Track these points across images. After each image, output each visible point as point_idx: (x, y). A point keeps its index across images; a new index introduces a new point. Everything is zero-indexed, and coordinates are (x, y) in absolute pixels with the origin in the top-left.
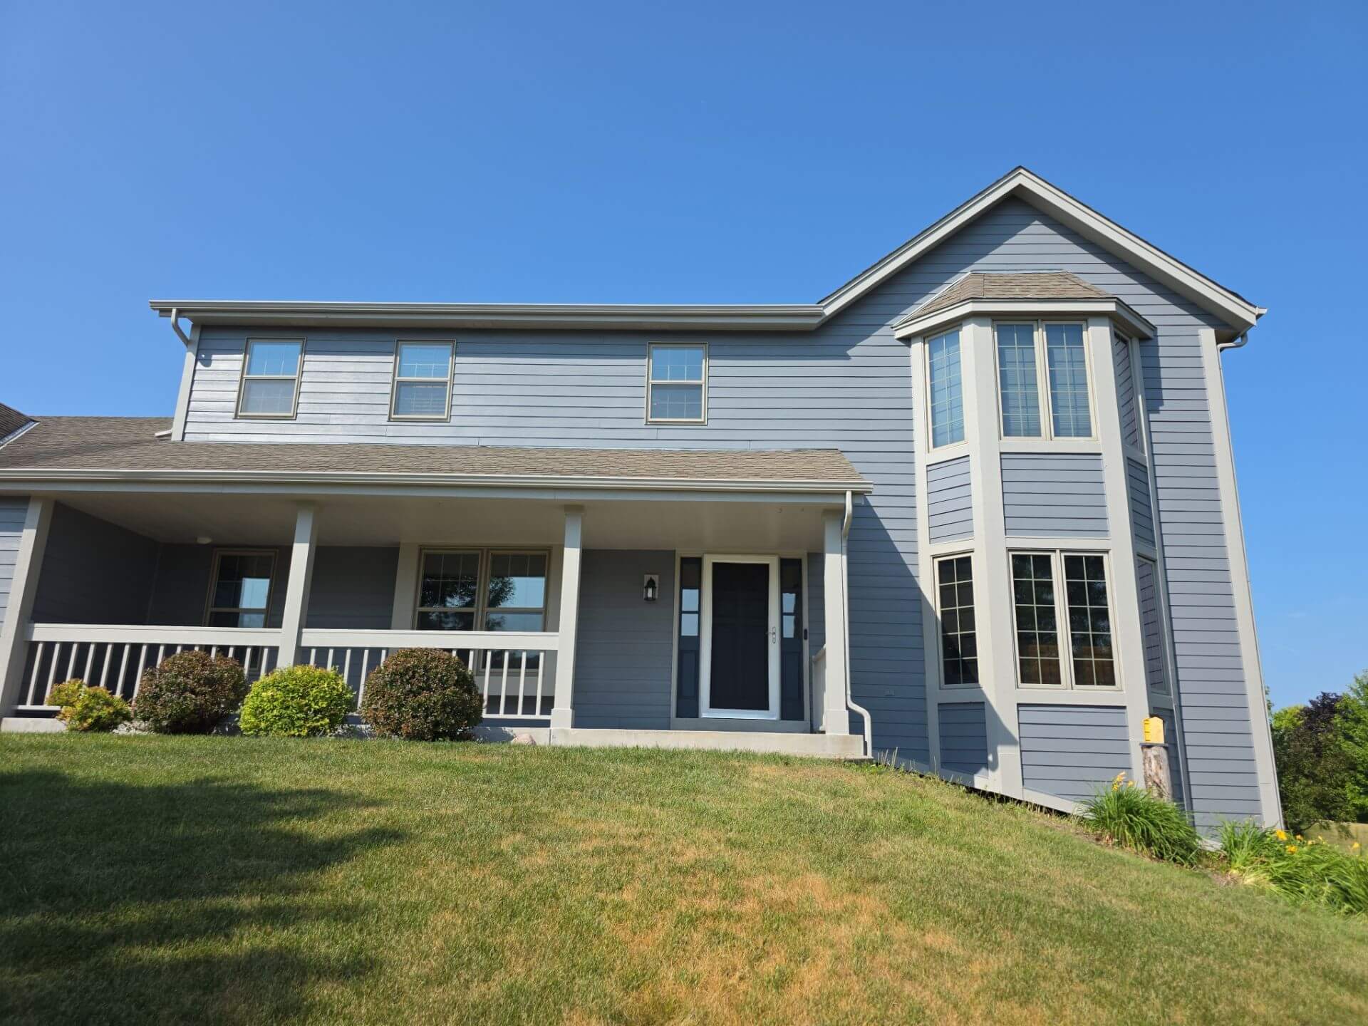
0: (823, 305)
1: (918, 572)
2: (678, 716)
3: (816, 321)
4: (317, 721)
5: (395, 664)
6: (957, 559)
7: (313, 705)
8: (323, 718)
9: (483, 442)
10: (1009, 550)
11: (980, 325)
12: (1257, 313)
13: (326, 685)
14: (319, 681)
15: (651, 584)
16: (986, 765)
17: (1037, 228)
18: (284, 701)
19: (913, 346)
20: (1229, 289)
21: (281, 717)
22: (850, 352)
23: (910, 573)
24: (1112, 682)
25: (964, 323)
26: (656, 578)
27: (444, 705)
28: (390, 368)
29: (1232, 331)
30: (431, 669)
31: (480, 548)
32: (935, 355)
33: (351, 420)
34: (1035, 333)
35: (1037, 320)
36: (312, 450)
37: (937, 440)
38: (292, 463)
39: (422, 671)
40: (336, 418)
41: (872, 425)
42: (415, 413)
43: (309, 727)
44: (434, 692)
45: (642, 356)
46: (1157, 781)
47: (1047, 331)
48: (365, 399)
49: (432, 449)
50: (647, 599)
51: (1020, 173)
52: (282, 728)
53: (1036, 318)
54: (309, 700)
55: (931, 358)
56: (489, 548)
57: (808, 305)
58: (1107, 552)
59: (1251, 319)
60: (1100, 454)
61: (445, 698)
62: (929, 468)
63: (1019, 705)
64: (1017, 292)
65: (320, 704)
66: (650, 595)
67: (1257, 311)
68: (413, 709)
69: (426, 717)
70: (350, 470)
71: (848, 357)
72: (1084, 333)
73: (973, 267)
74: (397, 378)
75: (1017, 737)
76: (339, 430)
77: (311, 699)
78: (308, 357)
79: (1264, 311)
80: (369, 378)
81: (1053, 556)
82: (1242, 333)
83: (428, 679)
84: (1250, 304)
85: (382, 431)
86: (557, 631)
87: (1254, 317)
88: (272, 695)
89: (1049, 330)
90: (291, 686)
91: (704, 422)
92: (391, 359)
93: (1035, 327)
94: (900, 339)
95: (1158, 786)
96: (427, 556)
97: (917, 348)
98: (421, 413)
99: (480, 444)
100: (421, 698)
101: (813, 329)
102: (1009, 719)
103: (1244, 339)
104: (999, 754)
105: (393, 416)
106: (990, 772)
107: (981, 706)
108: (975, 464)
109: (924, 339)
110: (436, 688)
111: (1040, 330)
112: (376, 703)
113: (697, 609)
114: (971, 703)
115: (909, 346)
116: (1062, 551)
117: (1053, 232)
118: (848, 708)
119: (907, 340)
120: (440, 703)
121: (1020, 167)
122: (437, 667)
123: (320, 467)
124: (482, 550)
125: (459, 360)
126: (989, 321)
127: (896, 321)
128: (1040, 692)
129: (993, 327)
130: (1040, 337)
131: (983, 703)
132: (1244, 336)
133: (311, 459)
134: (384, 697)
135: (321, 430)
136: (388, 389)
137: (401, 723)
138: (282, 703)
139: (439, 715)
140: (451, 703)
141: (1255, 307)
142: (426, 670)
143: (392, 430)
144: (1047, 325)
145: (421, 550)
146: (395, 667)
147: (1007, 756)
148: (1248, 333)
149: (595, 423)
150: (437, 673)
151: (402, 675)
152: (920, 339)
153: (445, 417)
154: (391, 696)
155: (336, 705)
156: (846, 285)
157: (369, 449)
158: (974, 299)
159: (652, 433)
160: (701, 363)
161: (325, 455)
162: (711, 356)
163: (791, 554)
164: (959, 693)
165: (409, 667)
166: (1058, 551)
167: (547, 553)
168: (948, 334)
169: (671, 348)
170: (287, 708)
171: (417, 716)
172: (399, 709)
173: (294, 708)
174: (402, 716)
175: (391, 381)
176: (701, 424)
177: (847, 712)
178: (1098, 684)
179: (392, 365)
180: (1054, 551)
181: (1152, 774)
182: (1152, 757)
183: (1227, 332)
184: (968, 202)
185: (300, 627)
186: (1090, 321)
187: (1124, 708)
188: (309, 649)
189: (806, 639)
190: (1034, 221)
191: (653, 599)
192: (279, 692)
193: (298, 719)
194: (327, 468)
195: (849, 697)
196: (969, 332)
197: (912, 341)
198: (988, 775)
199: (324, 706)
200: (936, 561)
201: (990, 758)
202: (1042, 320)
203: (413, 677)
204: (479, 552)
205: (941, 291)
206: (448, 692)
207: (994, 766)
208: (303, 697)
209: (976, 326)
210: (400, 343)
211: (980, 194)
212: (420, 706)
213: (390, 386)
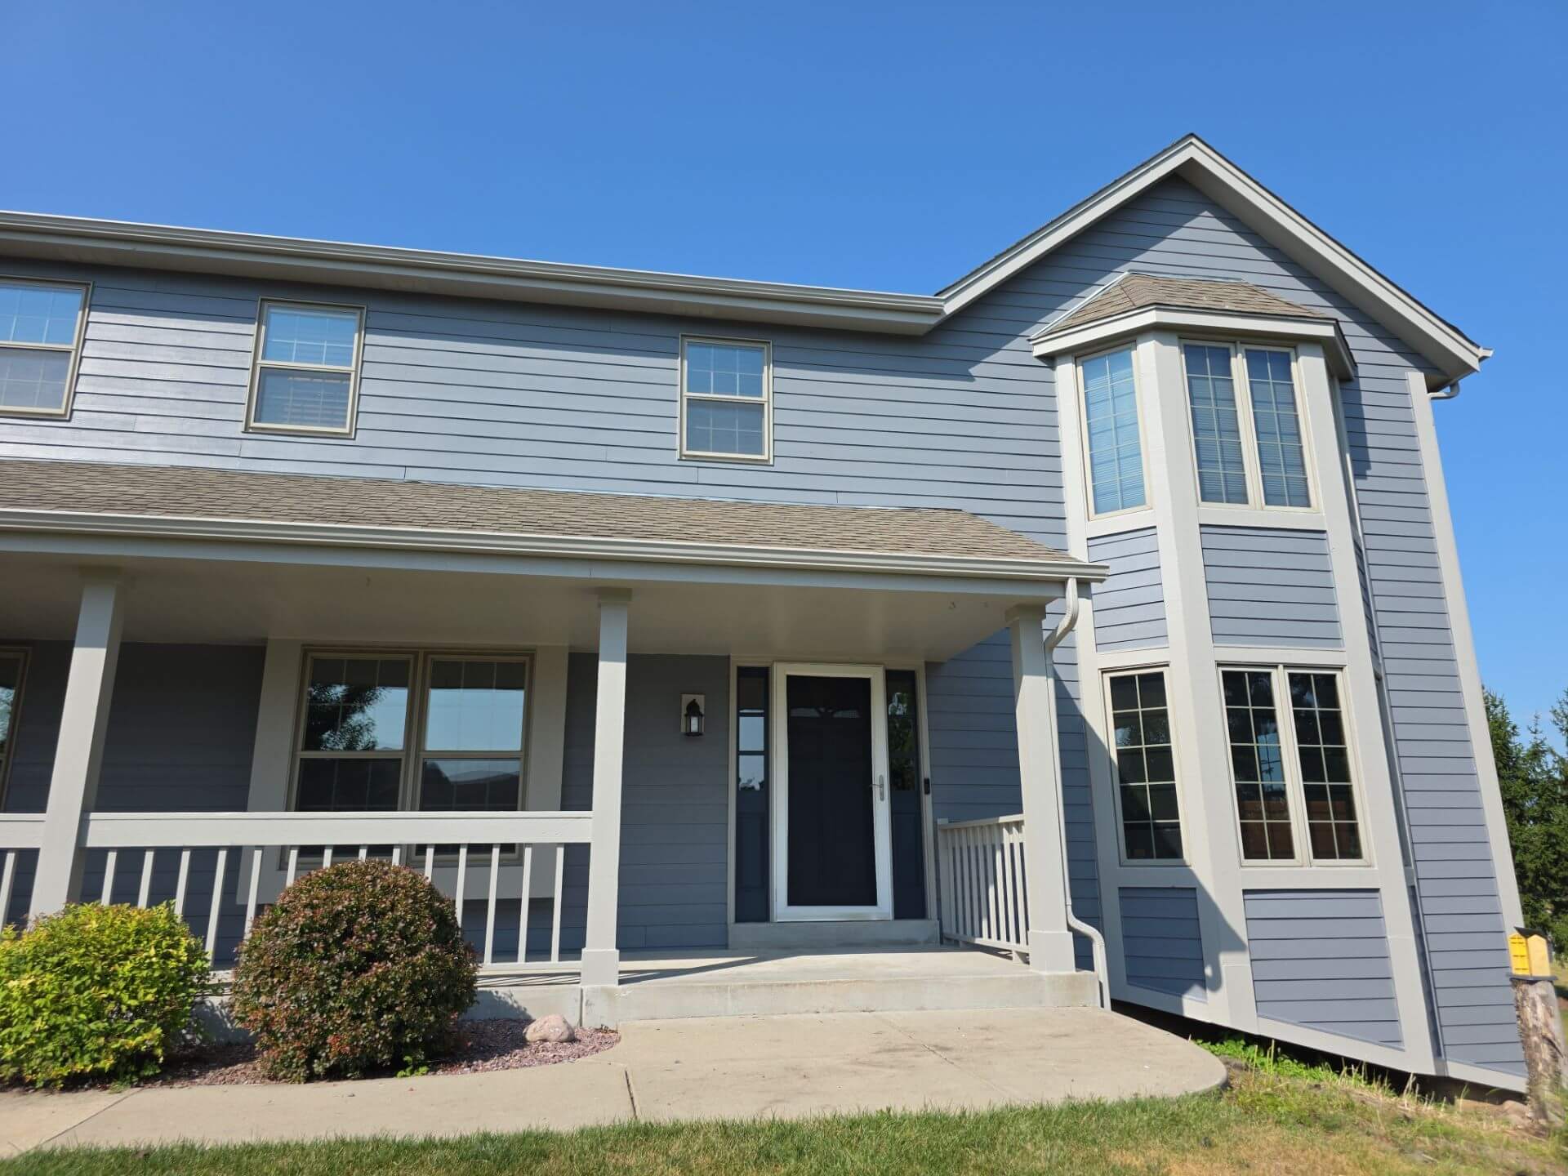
0: (944, 297)
1: (1078, 689)
2: (738, 920)
3: (933, 321)
4: (134, 1034)
5: (310, 906)
6: (1140, 676)
7: (125, 997)
8: (146, 1028)
9: (413, 475)
10: (1219, 665)
11: (1164, 343)
12: (1480, 356)
13: (153, 952)
14: (138, 942)
15: (693, 709)
16: (1203, 982)
17: (1206, 223)
18: (59, 997)
19: (1059, 368)
20: (1448, 321)
21: (53, 1030)
22: (973, 371)
23: (1069, 694)
24: (1357, 854)
25: (1139, 340)
26: (700, 700)
27: (412, 989)
28: (250, 344)
29: (1446, 378)
30: (383, 913)
31: (414, 651)
32: (1090, 382)
33: (173, 426)
34: (1233, 360)
35: (1234, 342)
36: (103, 473)
37: (1101, 503)
38: (69, 496)
39: (365, 920)
40: (147, 423)
41: (1007, 477)
42: (291, 422)
43: (116, 1051)
44: (392, 960)
45: (673, 355)
46: (1549, 1036)
47: (1247, 358)
48: (203, 393)
49: (330, 484)
50: (689, 734)
51: (1191, 143)
52: (54, 1058)
53: (1233, 338)
54: (117, 989)
55: (1086, 387)
56: (429, 651)
57: (921, 297)
58: (1341, 668)
59: (1473, 362)
60: (1324, 532)
61: (415, 972)
62: (1091, 543)
63: (1245, 892)
64: (1205, 301)
65: (141, 994)
66: (694, 727)
67: (1481, 352)
68: (351, 1002)
69: (379, 1015)
70: (194, 512)
71: (971, 378)
72: (1293, 365)
73: (1130, 266)
74: (259, 361)
75: (1245, 939)
76: (152, 443)
77: (122, 984)
78: (95, 316)
79: (1490, 354)
80: (209, 358)
81: (1273, 672)
82: (1452, 382)
83: (380, 934)
84: (1472, 343)
85: (233, 448)
86: (590, 809)
87: (1477, 360)
88: (33, 985)
89: (1249, 355)
90: (75, 961)
91: (768, 461)
92: (252, 328)
93: (1232, 351)
94: (1040, 357)
95: (1551, 1043)
96: (317, 662)
97: (1066, 372)
98: (302, 422)
99: (408, 478)
100: (369, 978)
101: (921, 332)
102: (1234, 913)
103: (1456, 388)
104: (1223, 967)
105: (253, 424)
106: (1208, 992)
107: (1190, 894)
108: (1166, 540)
109: (1076, 358)
110: (397, 954)
111: (1240, 355)
112: (271, 993)
113: (761, 748)
114: (1173, 888)
115: (1053, 368)
116: (1286, 666)
117: (1226, 228)
118: (1070, 928)
119: (1050, 360)
120: (406, 985)
121: (1192, 135)
122: (393, 908)
123: (129, 506)
124: (416, 655)
125: (371, 338)
126: (1175, 338)
127: (1034, 331)
128: (1269, 872)
129: (1180, 348)
130: (1239, 365)
131: (1194, 889)
132: (1454, 386)
133: (106, 489)
134: (288, 978)
135: (118, 440)
136: (245, 378)
137: (328, 1032)
138: (56, 1000)
139: (406, 1009)
140: (425, 982)
141: (1478, 347)
142: (376, 914)
143: (251, 448)
144: (1246, 351)
145: (305, 653)
146: (309, 912)
147: (1234, 967)
148: (1460, 382)
149: (599, 453)
150: (396, 921)
151: (325, 930)
152: (1070, 358)
153: (347, 430)
154: (303, 978)
155: (174, 990)
156: (972, 274)
157: (212, 476)
158: (1160, 306)
159: (689, 474)
160: (762, 371)
161: (133, 483)
162: (777, 363)
163: (900, 664)
164: (1151, 873)
165: (339, 913)
166: (1281, 667)
167: (527, 659)
168: (1112, 354)
169: (717, 346)
170: (67, 1010)
171: (359, 1016)
172: (322, 1004)
173: (81, 1010)
174: (330, 1018)
175: (249, 365)
176: (764, 463)
177: (1071, 934)
178: (1342, 857)
179: (253, 339)
180: (1275, 666)
181: (1539, 1024)
182: (1538, 999)
183: (1438, 378)
184: (1129, 174)
185: (86, 810)
186: (1301, 348)
187: (1376, 890)
188: (104, 851)
189: (927, 792)
190: (1204, 211)
191: (698, 734)
192: (49, 976)
193: (91, 1033)
194: (145, 508)
195: (1070, 908)
196: (1147, 352)
197: (1058, 361)
198: (1206, 998)
199: (150, 998)
200: (1107, 676)
201: (1208, 971)
202: (1241, 343)
203: (348, 934)
204: (411, 657)
205: (1093, 293)
206: (420, 958)
207: (1215, 984)
208: (104, 984)
209: (1157, 343)
210: (266, 304)
211: (1143, 166)
212: (364, 996)
213: (248, 374)
